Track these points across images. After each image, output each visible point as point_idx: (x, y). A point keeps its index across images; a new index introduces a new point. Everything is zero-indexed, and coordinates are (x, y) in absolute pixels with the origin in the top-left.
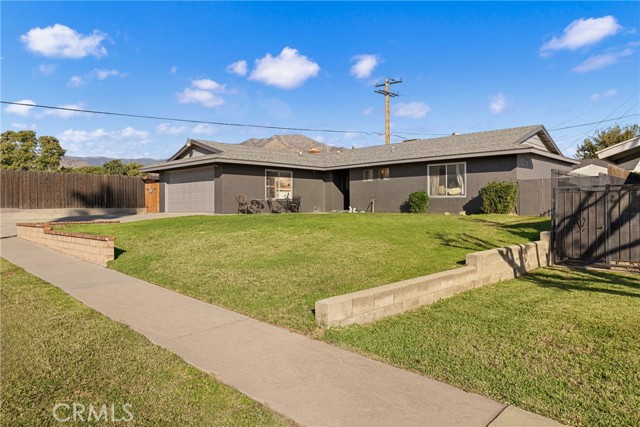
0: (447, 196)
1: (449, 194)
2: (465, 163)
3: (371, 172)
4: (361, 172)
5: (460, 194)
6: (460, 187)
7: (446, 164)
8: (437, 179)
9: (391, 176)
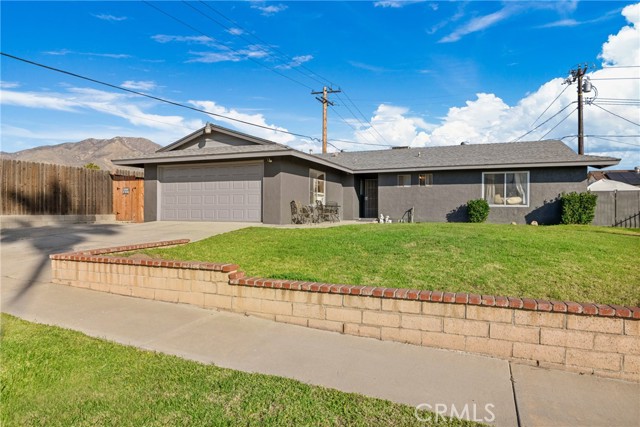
0: (505, 206)
1: (507, 203)
2: (528, 173)
3: (408, 178)
4: (394, 178)
5: (521, 203)
6: (521, 196)
7: (505, 173)
8: (492, 188)
9: (435, 182)
